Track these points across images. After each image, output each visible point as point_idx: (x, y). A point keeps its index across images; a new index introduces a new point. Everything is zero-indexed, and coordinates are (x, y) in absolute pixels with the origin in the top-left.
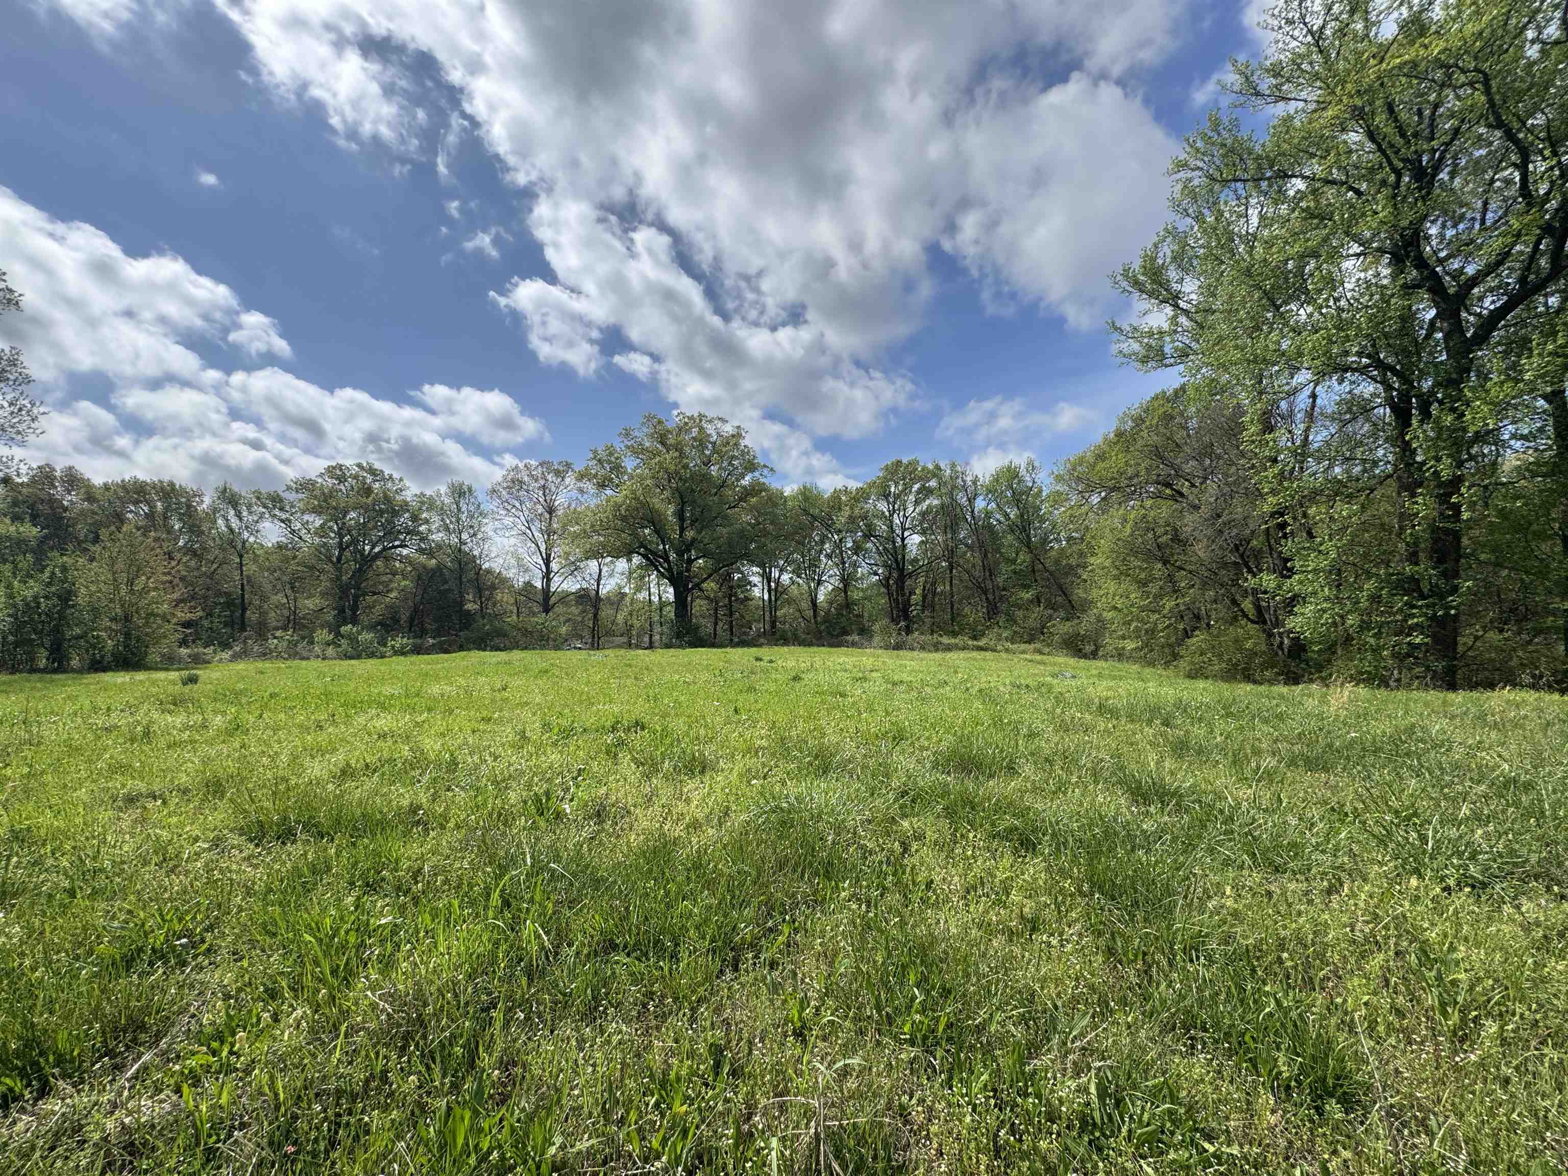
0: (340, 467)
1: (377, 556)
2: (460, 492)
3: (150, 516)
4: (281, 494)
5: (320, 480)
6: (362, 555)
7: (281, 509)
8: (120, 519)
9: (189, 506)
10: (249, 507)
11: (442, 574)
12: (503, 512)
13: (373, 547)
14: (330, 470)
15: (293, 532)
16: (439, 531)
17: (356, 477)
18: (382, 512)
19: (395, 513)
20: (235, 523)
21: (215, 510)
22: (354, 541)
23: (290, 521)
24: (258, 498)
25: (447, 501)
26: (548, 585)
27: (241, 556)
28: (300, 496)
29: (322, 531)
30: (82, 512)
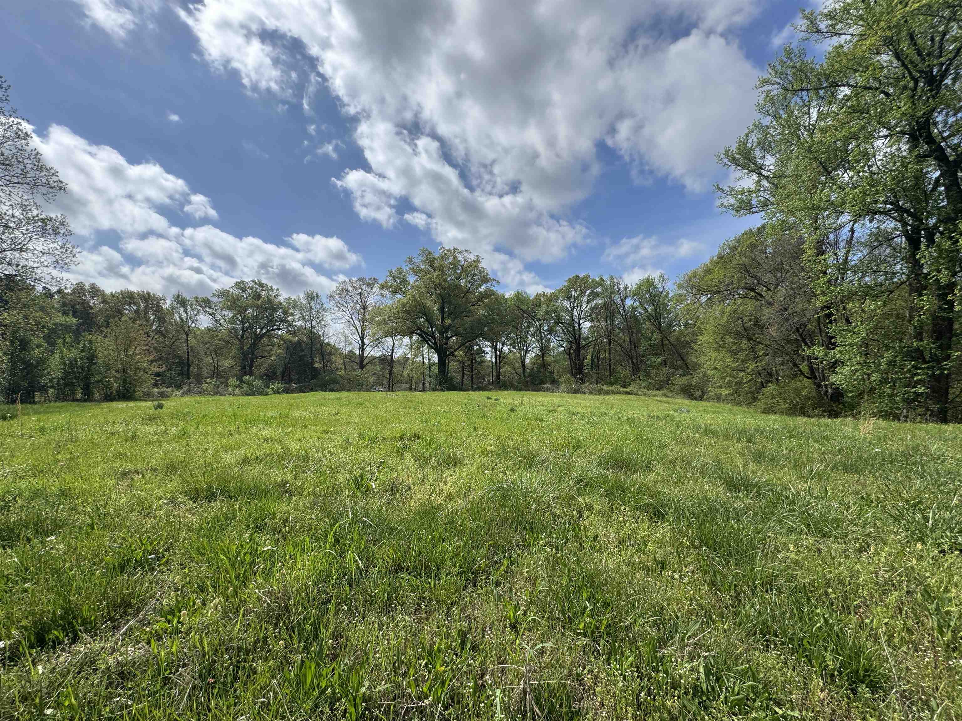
2: (311, 297)
3: (137, 312)
4: (209, 298)
5: (231, 290)
6: (255, 334)
7: (210, 308)
8: (120, 313)
9: (158, 306)
10: (192, 306)
11: (300, 346)
12: (337, 309)
13: (262, 330)
14: (237, 284)
15: (216, 321)
16: (299, 320)
17: (251, 288)
18: (266, 309)
19: (274, 310)
20: (184, 316)
21: (173, 308)
22: (251, 326)
23: (214, 314)
24: (197, 301)
25: (304, 302)
26: (363, 353)
27: (187, 335)
28: (221, 299)
29: (232, 321)
30: (101, 310)
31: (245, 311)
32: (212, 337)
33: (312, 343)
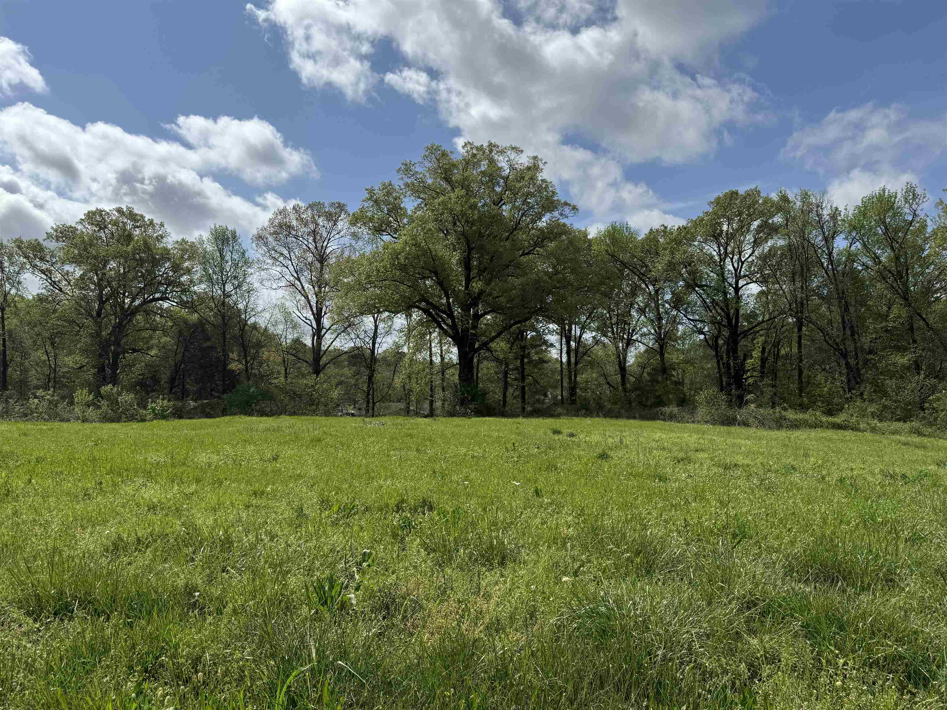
0: (100, 212)
1: (137, 310)
2: (224, 238)
4: (41, 242)
5: (80, 227)
6: (122, 308)
7: (42, 259)
10: (11, 256)
11: (204, 331)
12: (270, 261)
13: (133, 300)
14: (90, 216)
15: (53, 283)
16: (201, 282)
17: (115, 223)
18: (141, 262)
19: (156, 263)
22: (114, 294)
23: (50, 272)
24: (19, 247)
25: (209, 248)
26: (319, 344)
28: (61, 244)
29: (82, 283)
31: (105, 266)
32: (46, 313)
33: (225, 324)
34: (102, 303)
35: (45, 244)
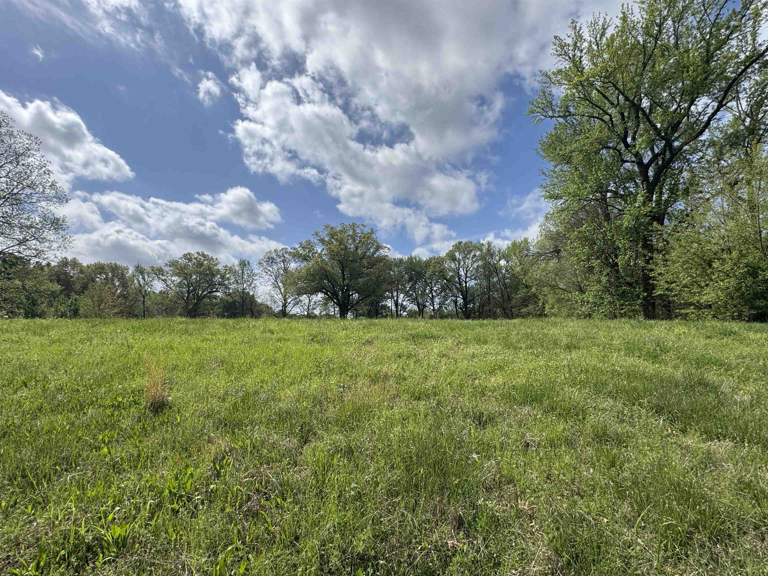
0: (189, 254)
1: (205, 296)
2: (243, 264)
3: (106, 279)
5: (180, 261)
6: (198, 295)
7: (162, 275)
8: (93, 280)
9: (123, 274)
10: (148, 274)
12: (265, 274)
13: (203, 292)
14: (185, 256)
15: (167, 285)
16: (234, 284)
17: (196, 259)
18: (207, 275)
19: (213, 275)
20: (142, 282)
21: (134, 276)
22: (194, 290)
23: (166, 280)
25: (237, 269)
26: (285, 310)
27: (144, 297)
28: (171, 268)
29: (180, 285)
30: (78, 279)
31: (191, 277)
32: (164, 299)
33: (243, 302)
34: (189, 293)
35: (164, 268)
